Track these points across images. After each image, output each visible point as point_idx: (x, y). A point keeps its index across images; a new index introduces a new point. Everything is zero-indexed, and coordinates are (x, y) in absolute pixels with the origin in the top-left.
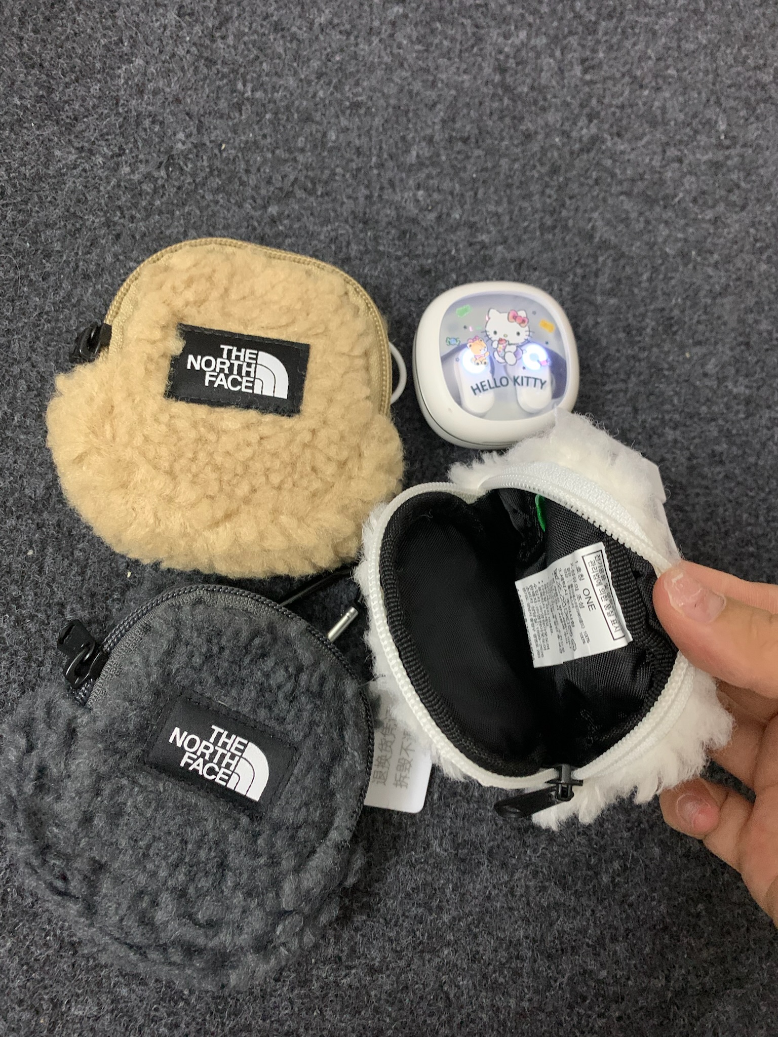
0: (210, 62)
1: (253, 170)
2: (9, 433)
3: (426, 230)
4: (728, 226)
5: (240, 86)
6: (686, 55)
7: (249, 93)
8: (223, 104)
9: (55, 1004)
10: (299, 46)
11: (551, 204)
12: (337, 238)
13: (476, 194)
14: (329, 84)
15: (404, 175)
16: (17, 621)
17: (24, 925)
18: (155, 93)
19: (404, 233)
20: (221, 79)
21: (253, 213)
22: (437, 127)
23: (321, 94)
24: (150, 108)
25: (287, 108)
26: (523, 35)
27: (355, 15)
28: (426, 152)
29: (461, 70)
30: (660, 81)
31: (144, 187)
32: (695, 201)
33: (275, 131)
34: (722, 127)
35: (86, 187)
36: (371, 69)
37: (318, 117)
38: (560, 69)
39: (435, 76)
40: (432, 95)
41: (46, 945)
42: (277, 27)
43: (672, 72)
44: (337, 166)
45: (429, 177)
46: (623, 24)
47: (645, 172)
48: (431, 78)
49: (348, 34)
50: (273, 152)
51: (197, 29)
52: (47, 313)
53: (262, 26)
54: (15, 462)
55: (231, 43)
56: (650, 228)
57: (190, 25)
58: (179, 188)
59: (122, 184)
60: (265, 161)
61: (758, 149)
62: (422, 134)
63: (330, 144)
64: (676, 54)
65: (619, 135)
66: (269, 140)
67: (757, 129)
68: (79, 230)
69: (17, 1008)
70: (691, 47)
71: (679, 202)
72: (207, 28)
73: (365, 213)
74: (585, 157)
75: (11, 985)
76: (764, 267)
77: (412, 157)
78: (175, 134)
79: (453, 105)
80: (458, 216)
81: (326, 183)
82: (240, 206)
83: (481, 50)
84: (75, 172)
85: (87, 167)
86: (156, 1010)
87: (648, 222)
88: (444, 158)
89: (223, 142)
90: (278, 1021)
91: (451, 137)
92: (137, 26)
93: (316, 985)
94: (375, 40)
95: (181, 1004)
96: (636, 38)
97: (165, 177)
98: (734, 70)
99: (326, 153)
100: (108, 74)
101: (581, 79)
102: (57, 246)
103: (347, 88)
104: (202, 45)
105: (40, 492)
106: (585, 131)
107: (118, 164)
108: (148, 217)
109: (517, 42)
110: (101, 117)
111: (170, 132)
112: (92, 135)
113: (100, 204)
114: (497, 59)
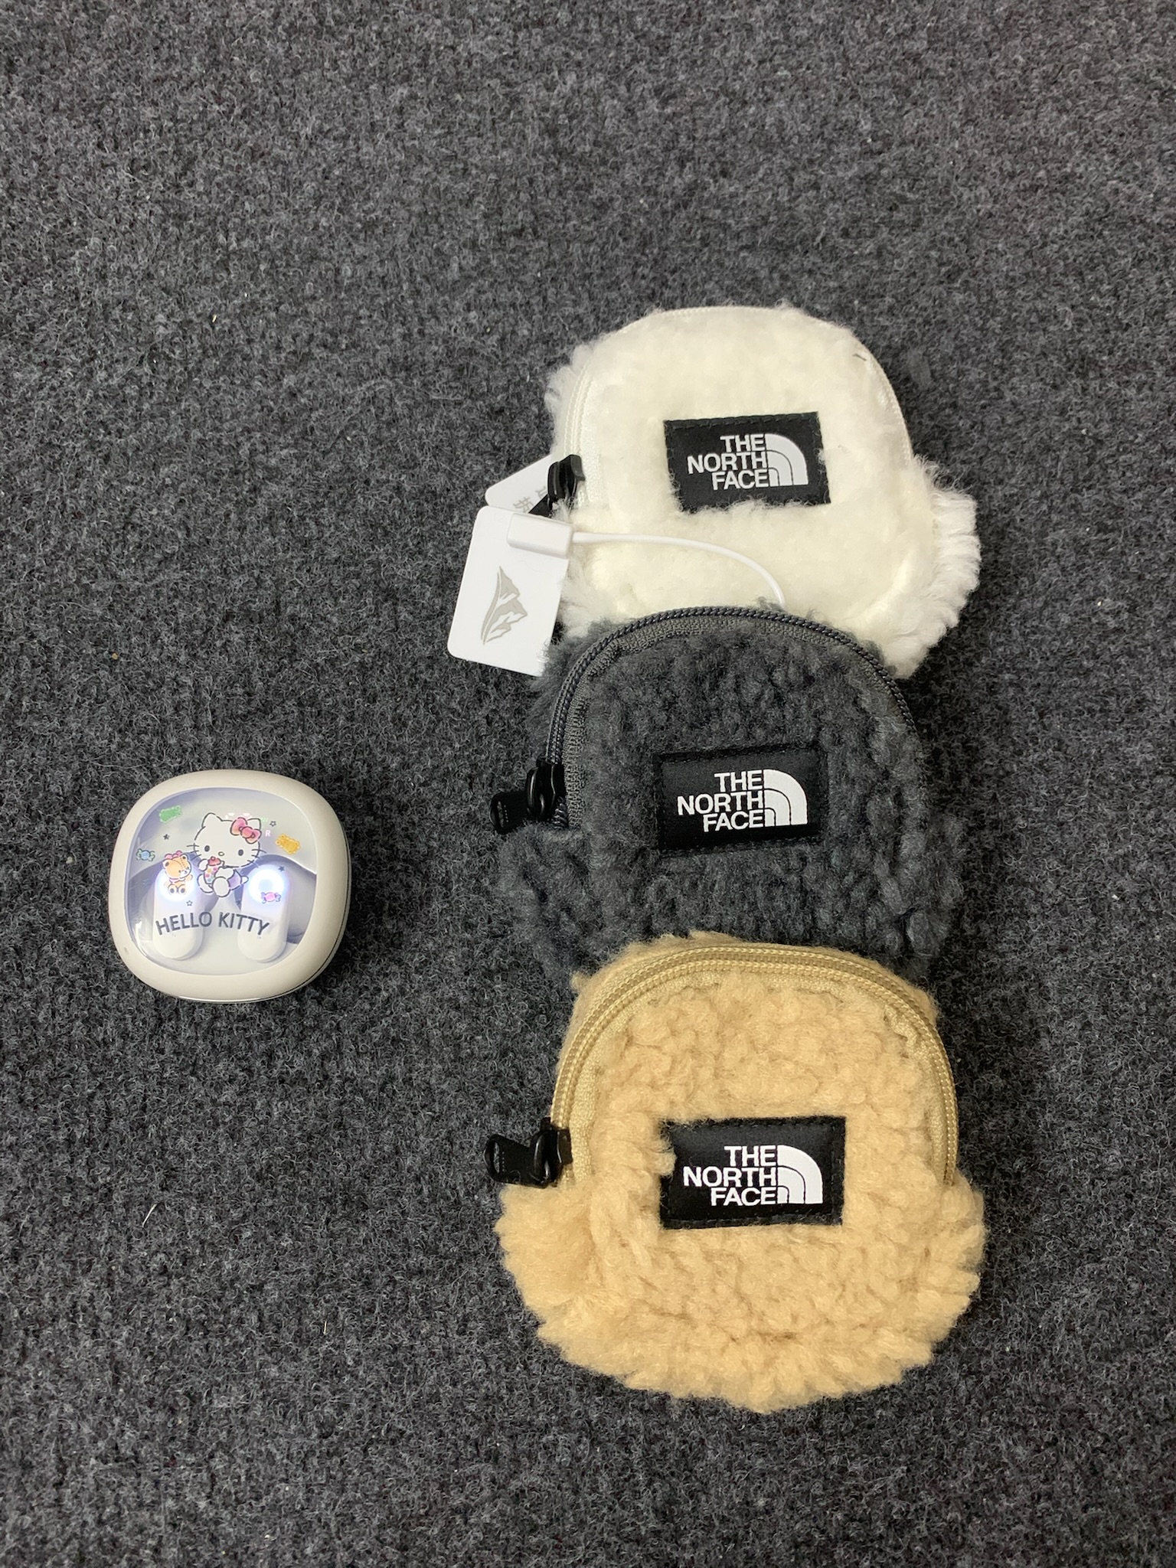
0: (180, 218)
1: (257, 337)
2: (20, 724)
3: (488, 359)
4: (898, 255)
5: (221, 238)
6: (799, 46)
7: (235, 244)
8: (205, 267)
9: (193, 1398)
10: (284, 170)
11: (648, 287)
12: (375, 397)
13: (545, 299)
14: (332, 207)
15: (447, 298)
16: (68, 945)
17: (139, 1308)
18: (119, 274)
19: (461, 370)
20: (196, 237)
21: (264, 390)
22: (479, 226)
23: (323, 222)
24: (117, 293)
25: (285, 251)
26: (571, 78)
27: (349, 113)
28: (470, 261)
29: (499, 144)
30: (768, 89)
31: (128, 391)
32: (846, 234)
33: (277, 283)
34: (866, 126)
35: (57, 408)
36: (381, 175)
37: (324, 252)
38: (628, 110)
39: (466, 163)
40: (465, 186)
41: (170, 1328)
42: (255, 154)
43: (783, 73)
44: (360, 307)
45: (479, 292)
46: (704, 28)
47: (769, 214)
48: (461, 166)
49: (345, 138)
50: (277, 309)
51: (157, 182)
52: (38, 570)
53: (235, 157)
54: (33, 756)
55: (201, 189)
56: (789, 284)
57: (146, 179)
58: (170, 382)
59: (100, 393)
60: (268, 321)
61: (921, 143)
62: (462, 240)
63: (346, 282)
64: (785, 48)
65: (724, 174)
66: (269, 297)
67: (917, 116)
68: (59, 462)
69: (149, 1411)
70: (805, 33)
71: (823, 240)
72: (169, 177)
73: (406, 358)
74: (683, 215)
75: (136, 1382)
76: (958, 298)
77: (454, 273)
78: (153, 318)
79: (496, 191)
80: (526, 332)
81: (351, 331)
82: (248, 387)
83: (520, 113)
84: (42, 394)
85: (55, 383)
86: (317, 1389)
87: (784, 277)
88: (494, 262)
89: (213, 312)
90: (472, 1383)
91: (500, 233)
92: (84, 197)
93: (512, 1334)
94: (380, 137)
95: (347, 1378)
96: (725, 43)
97: (150, 372)
98: (869, 48)
99: (343, 295)
100: (60, 265)
101: (660, 115)
102: (37, 487)
103: (355, 206)
104: (168, 201)
105: (68, 785)
106: (677, 181)
107: (91, 372)
108: (137, 426)
109: (566, 90)
110: (61, 320)
111: (146, 317)
112: (54, 344)
113: (78, 425)
114: (542, 119)
